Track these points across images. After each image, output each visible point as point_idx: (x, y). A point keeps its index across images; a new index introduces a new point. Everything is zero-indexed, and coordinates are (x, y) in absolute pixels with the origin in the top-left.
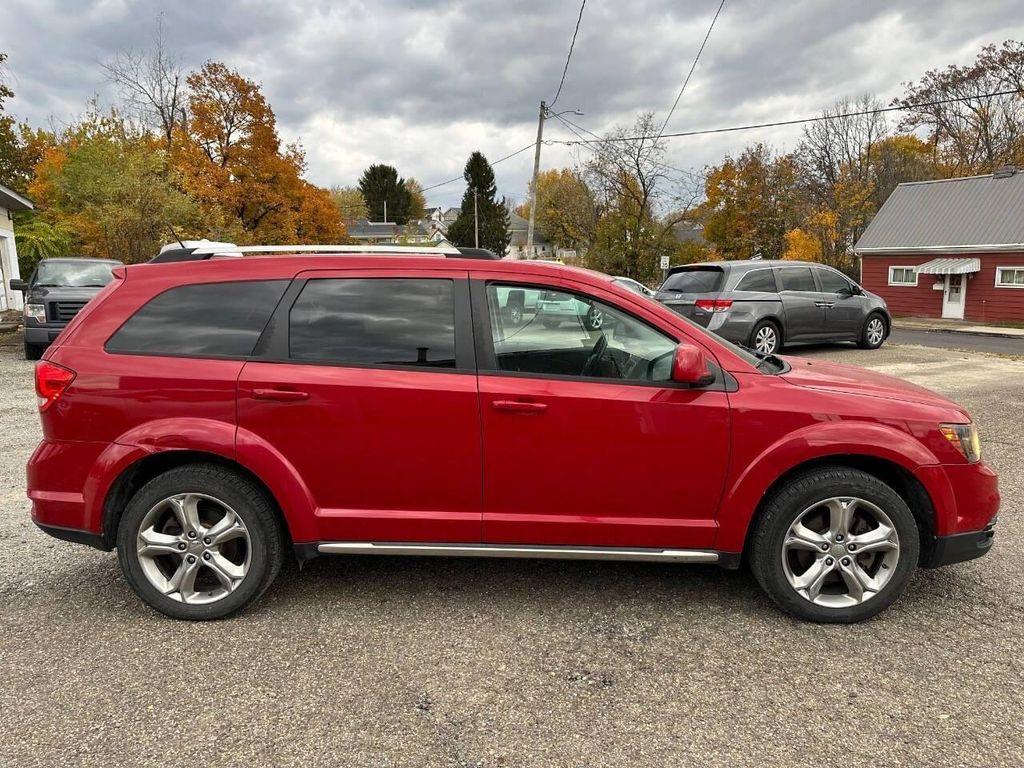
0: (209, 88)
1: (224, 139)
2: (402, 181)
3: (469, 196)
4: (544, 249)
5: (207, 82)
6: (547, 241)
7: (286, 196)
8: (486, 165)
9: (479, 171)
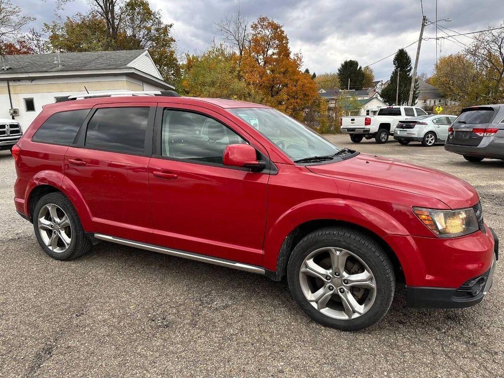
0: (260, 29)
1: (265, 53)
2: (360, 68)
3: (395, 73)
4: (440, 101)
5: (259, 26)
6: (443, 97)
7: (291, 79)
8: (407, 56)
9: (402, 59)
